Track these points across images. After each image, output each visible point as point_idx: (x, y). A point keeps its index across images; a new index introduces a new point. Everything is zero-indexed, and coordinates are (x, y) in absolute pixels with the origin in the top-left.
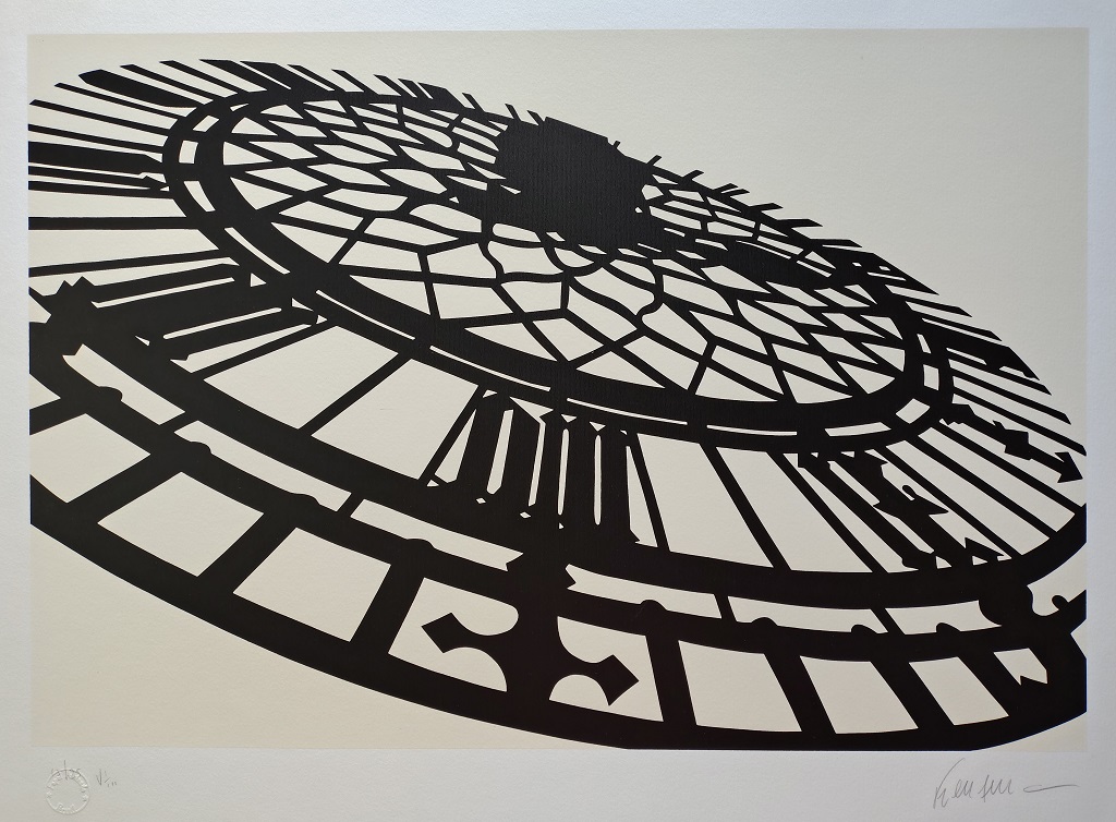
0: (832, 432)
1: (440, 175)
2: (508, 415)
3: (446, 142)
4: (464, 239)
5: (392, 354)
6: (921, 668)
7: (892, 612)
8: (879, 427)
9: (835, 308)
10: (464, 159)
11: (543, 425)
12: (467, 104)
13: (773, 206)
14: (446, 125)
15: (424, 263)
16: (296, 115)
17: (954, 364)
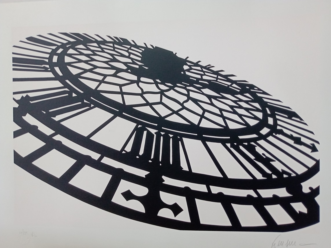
0: (241, 137)
1: (125, 64)
2: (145, 132)
3: (127, 54)
4: (132, 82)
5: (112, 115)
6: (267, 207)
8: (255, 136)
9: (241, 100)
10: (132, 59)
11: (155, 135)
12: (133, 43)
13: (222, 71)
14: (127, 49)
15: (121, 89)
16: (85, 48)
17: (278, 117)
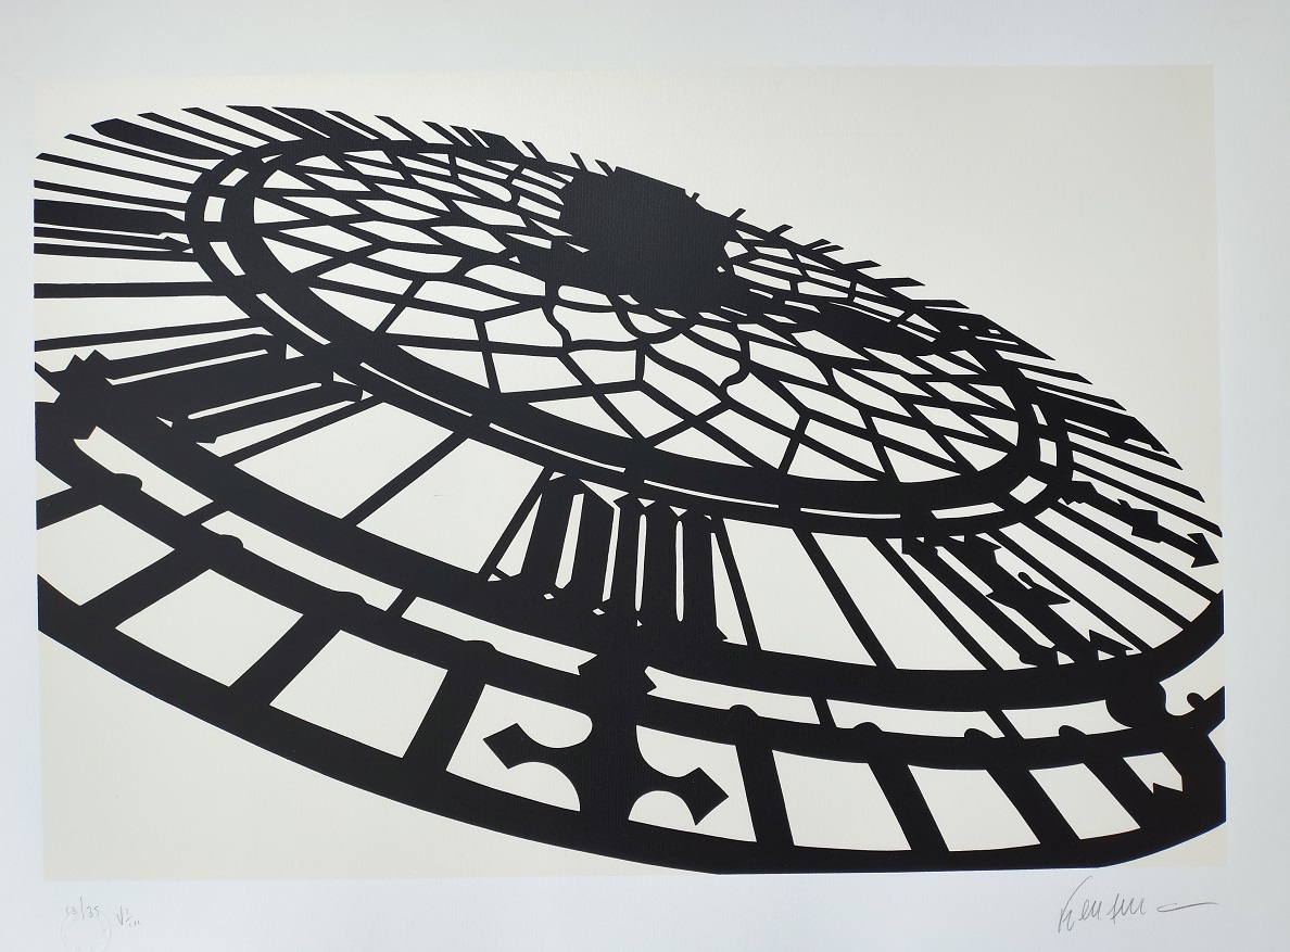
0: (939, 514)
1: (498, 232)
2: (578, 500)
3: (505, 196)
4: (525, 303)
5: (446, 433)
6: (1043, 776)
7: (1010, 714)
8: (991, 508)
9: (939, 376)
10: (525, 214)
11: (617, 511)
12: (528, 153)
13: (870, 264)
14: (505, 177)
15: (481, 331)
16: (335, 167)
17: (1073, 437)
